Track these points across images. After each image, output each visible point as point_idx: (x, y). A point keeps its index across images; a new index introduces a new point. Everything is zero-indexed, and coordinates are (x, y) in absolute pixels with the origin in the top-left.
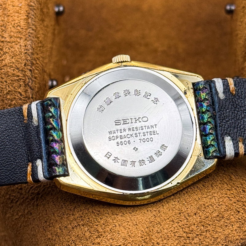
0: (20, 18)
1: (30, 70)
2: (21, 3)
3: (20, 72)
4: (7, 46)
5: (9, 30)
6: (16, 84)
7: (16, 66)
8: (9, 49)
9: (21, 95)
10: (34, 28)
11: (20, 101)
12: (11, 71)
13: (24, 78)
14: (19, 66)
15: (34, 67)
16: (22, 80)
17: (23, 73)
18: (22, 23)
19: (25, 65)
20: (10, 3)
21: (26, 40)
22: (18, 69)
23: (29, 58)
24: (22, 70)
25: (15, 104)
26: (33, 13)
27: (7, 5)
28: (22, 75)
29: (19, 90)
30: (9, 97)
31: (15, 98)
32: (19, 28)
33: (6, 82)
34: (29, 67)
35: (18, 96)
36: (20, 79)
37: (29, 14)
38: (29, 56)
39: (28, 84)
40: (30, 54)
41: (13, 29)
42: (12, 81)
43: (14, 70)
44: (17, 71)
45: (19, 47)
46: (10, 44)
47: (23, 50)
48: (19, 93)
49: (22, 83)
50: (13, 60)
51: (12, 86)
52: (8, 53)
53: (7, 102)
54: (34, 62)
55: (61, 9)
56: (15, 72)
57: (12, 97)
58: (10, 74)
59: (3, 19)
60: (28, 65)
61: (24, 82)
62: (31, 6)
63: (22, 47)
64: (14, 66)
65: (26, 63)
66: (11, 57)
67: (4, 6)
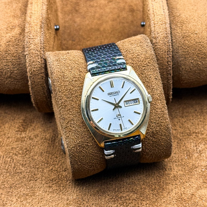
0: (37, 28)
1: (43, 51)
2: (38, 21)
3: (38, 52)
4: (32, 41)
5: (32, 33)
6: (37, 58)
7: (36, 49)
8: (33, 42)
9: (39, 63)
10: (44, 32)
11: (39, 66)
12: (34, 52)
13: (40, 55)
14: (38, 49)
15: (45, 50)
16: (39, 56)
17: (40, 52)
18: (39, 30)
19: (40, 49)
20: (32, 21)
21: (40, 37)
22: (37, 50)
23: (42, 45)
24: (39, 51)
25: (36, 67)
26: (43, 25)
27: (31, 22)
28: (39, 53)
29: (39, 60)
30: (34, 64)
31: (36, 64)
32: (37, 32)
33: (32, 57)
34: (42, 50)
35: (38, 63)
36: (39, 55)
37: (41, 25)
38: (42, 44)
39: (42, 57)
40: (42, 43)
41: (34, 33)
42: (35, 56)
43: (35, 51)
44: (37, 51)
45: (38, 41)
46: (33, 39)
47: (39, 42)
48: (38, 62)
49: (39, 57)
50: (35, 47)
51: (35, 59)
52: (32, 43)
53: (33, 66)
54: (45, 47)
55: (58, 27)
56: (36, 52)
57: (35, 64)
58: (34, 53)
59: (29, 28)
60: (42, 49)
61: (40, 56)
62: (42, 22)
63: (39, 41)
64: (35, 49)
65: (41, 48)
66: (34, 45)
67: (29, 23)
